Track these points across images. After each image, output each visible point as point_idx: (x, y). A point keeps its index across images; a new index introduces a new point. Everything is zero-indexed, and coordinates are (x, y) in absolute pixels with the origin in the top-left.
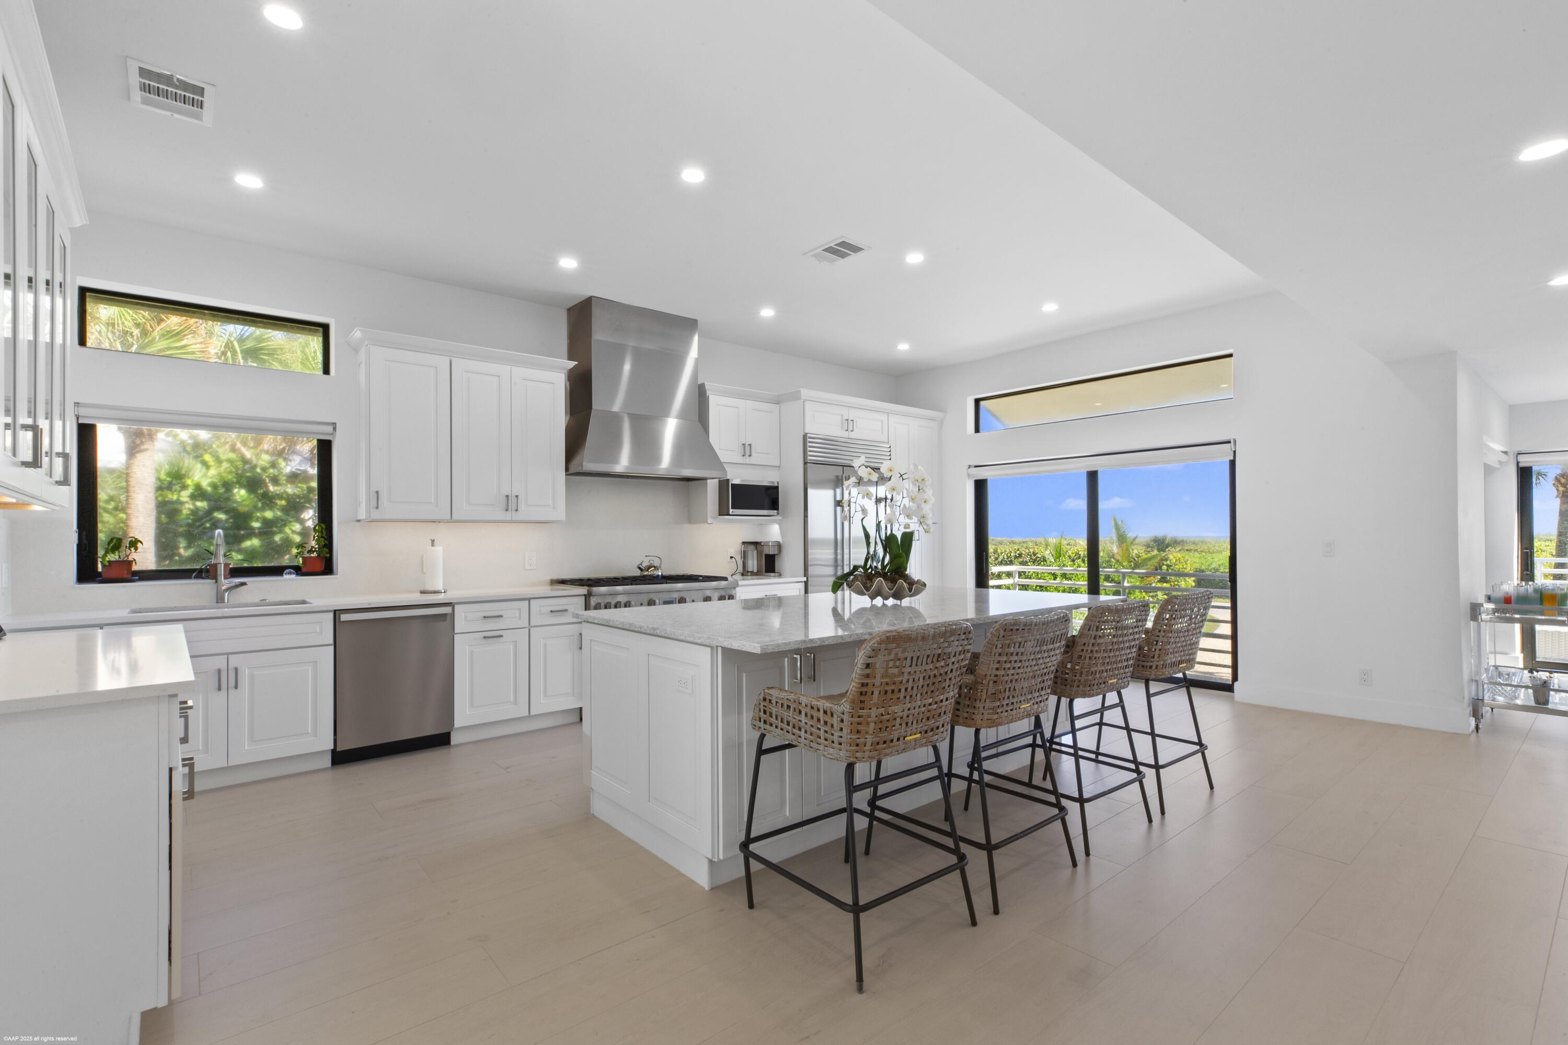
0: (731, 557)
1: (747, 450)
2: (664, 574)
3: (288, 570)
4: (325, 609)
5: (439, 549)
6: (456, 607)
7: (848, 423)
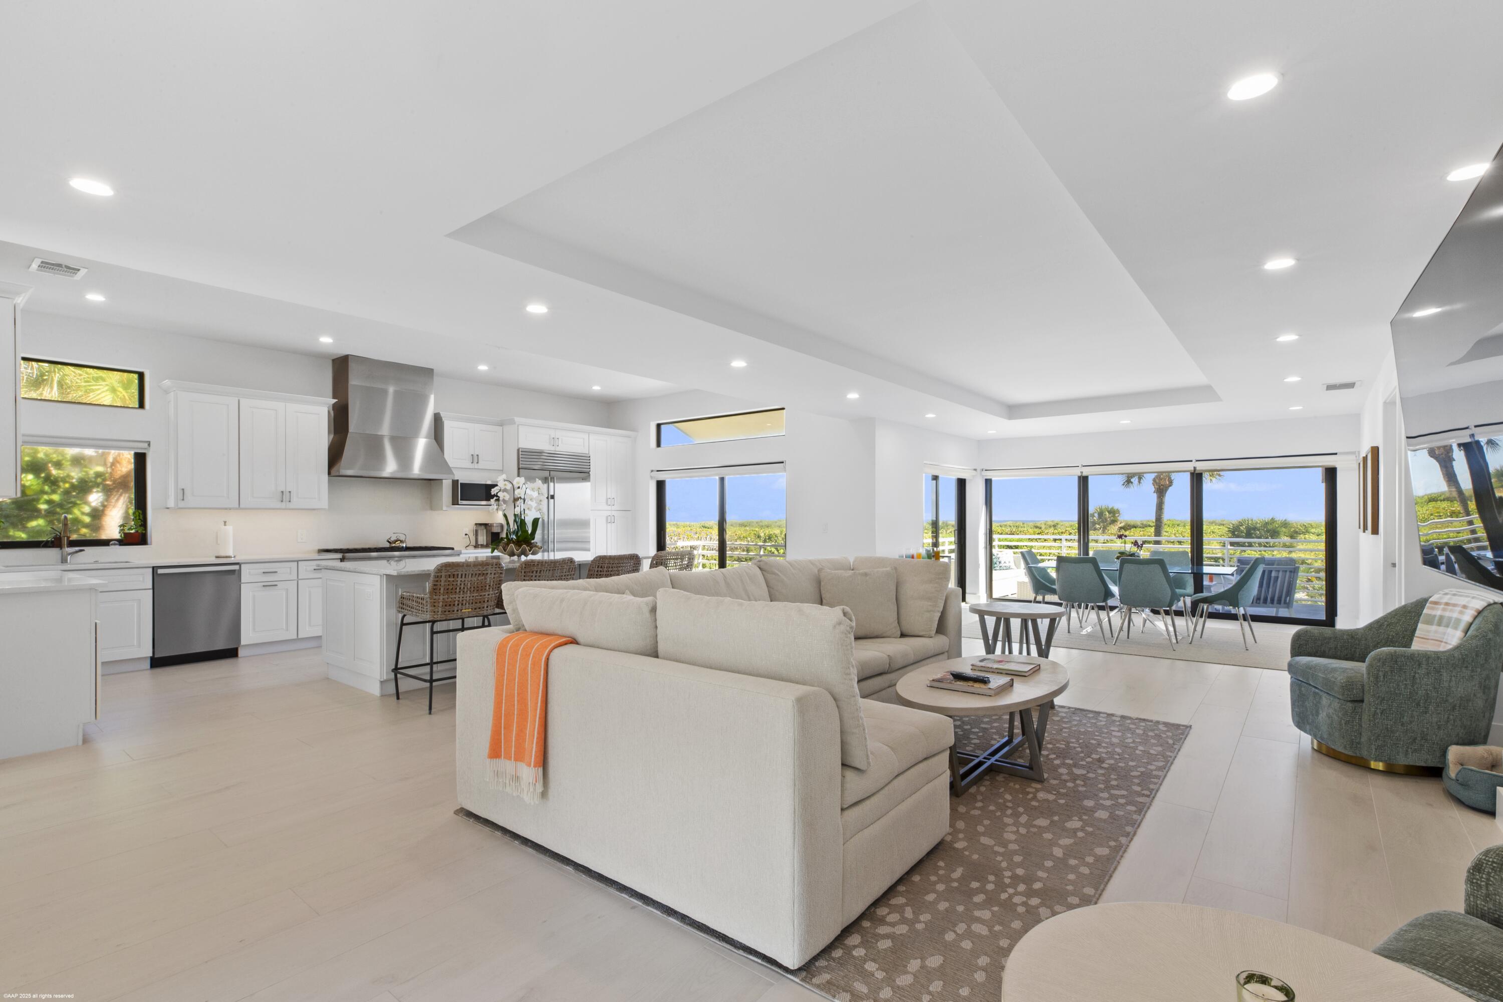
0: (466, 534)
1: (475, 459)
2: (408, 546)
3: (113, 542)
4: (147, 566)
5: (230, 528)
6: (242, 565)
7: (554, 440)
